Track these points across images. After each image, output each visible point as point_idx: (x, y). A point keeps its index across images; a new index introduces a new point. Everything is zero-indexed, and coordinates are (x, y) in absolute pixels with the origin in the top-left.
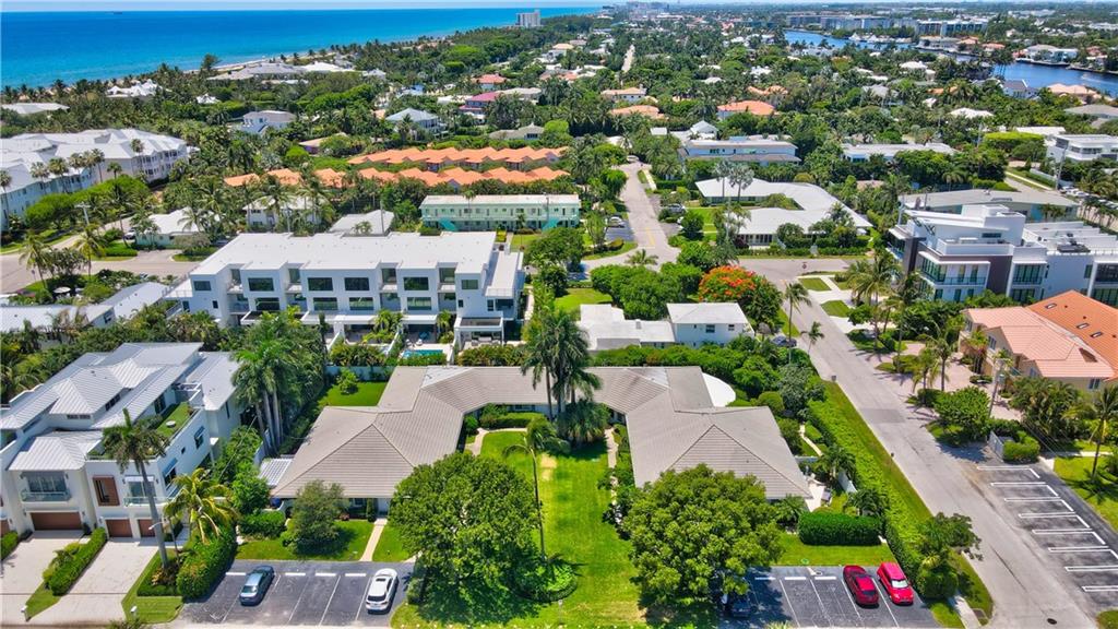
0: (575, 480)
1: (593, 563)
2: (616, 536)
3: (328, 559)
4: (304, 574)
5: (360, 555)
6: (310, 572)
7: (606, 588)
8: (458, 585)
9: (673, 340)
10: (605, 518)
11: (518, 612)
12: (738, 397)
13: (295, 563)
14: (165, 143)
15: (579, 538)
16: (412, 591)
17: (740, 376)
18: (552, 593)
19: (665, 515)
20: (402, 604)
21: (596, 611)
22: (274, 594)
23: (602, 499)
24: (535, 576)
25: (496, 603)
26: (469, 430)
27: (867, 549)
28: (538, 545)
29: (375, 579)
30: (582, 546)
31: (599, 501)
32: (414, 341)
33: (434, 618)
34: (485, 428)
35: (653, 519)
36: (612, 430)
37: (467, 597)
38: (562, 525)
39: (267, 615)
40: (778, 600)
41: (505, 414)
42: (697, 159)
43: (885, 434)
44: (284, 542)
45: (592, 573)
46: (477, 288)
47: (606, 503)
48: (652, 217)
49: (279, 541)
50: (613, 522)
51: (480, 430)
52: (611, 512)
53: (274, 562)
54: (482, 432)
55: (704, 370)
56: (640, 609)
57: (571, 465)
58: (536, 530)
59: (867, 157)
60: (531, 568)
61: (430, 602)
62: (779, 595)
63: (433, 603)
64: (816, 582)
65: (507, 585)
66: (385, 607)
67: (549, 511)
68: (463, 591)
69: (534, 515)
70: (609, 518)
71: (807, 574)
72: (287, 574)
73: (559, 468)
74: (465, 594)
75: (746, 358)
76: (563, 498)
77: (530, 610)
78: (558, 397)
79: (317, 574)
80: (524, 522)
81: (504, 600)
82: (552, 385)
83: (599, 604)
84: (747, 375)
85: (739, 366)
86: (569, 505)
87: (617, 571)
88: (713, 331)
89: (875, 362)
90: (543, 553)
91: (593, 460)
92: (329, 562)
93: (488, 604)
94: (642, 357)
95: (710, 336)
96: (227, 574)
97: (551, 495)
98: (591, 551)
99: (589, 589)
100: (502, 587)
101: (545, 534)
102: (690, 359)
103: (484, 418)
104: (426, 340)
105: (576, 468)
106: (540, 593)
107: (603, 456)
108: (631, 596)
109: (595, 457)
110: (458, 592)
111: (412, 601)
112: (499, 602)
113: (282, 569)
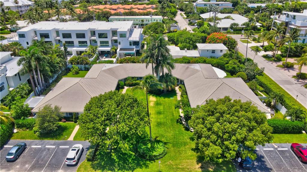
0: (164, 106)
1: (174, 141)
2: (183, 129)
3: (53, 139)
4: (40, 147)
5: (68, 138)
6: (43, 145)
7: (180, 154)
8: (111, 152)
9: (199, 56)
10: (177, 121)
11: (139, 165)
12: (227, 75)
13: (37, 141)
14: (27, 2)
15: (166, 129)
16: (88, 155)
17: (228, 67)
18: (155, 156)
19: (213, 120)
20: (84, 161)
21: (177, 165)
22: (24, 156)
23: (176, 113)
24: (147, 148)
25: (128, 161)
26: (120, 87)
27: (298, 135)
28: (149, 133)
29: (71, 149)
30: (168, 134)
31: (175, 114)
32: (102, 57)
33: (99, 168)
34: (127, 86)
35: (206, 122)
36: (178, 87)
37: (115, 158)
38: (159, 124)
39: (18, 167)
40: (263, 160)
41: (135, 81)
42: (200, 7)
43: (288, 89)
44: (34, 131)
45: (174, 146)
46: (125, 37)
47: (178, 115)
48: (186, 24)
49: (32, 131)
50: (181, 123)
51: (125, 87)
52: (180, 119)
53: (28, 141)
54: (126, 88)
55: (213, 66)
56: (198, 164)
57: (162, 100)
58: (147, 127)
59: (256, 7)
60: (145, 144)
61: (97, 160)
62: (263, 157)
63: (99, 161)
64: (279, 151)
65: (134, 152)
66: (74, 163)
67: (153, 118)
68: (113, 154)
69: (146, 119)
70: (179, 121)
71: (273, 147)
72: (33, 146)
73: (157, 101)
74: (114, 156)
75: (229, 61)
76: (159, 113)
77: (145, 164)
78: (157, 72)
79: (46, 147)
80: (142, 123)
81: (133, 159)
82: (154, 67)
83: (178, 162)
84: (231, 66)
85: (227, 63)
86: (162, 116)
87: (185, 145)
88: (214, 53)
89: (275, 64)
90: (151, 137)
91: (171, 98)
92: (54, 140)
93: (125, 161)
94: (188, 61)
95: (213, 55)
96: (5, 146)
97: (154, 112)
98: (172, 136)
99: (172, 154)
100: (131, 153)
101: (152, 128)
102: (207, 61)
103: (127, 82)
104: (107, 57)
105: (164, 101)
106: (150, 156)
107: (175, 97)
108: (192, 157)
109: (172, 97)
110: (111, 155)
111: (89, 160)
112: (130, 160)
113: (31, 144)
